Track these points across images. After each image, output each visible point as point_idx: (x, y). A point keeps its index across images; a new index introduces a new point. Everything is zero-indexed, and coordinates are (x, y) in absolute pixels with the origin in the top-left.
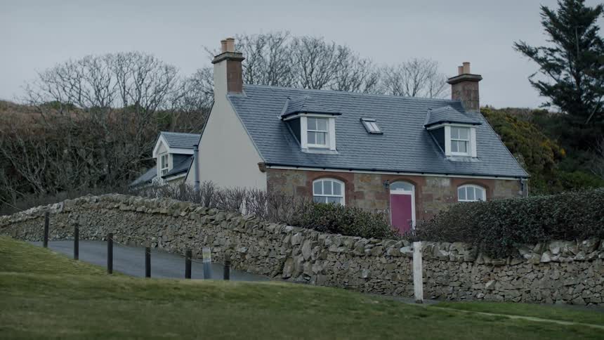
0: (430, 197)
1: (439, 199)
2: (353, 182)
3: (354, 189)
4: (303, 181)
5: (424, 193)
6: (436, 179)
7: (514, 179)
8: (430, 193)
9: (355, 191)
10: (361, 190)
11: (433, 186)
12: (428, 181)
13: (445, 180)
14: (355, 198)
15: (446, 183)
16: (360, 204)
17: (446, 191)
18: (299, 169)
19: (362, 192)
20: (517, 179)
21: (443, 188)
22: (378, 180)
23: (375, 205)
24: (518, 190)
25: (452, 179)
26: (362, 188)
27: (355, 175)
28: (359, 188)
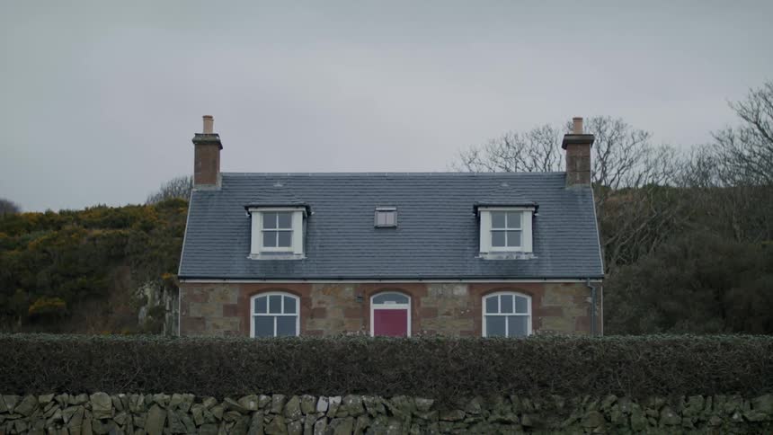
0: (432, 313)
1: (448, 314)
2: (311, 295)
3: (311, 305)
4: (233, 297)
5: (422, 305)
6: (444, 286)
7: (578, 281)
8: (433, 306)
9: (313, 307)
10: (324, 306)
11: (439, 296)
12: (430, 289)
13: (459, 287)
14: (312, 317)
15: (461, 291)
16: (320, 324)
17: (460, 303)
18: (227, 281)
19: (324, 309)
20: (583, 281)
21: (455, 298)
22: (349, 292)
23: (343, 325)
24: (585, 298)
25: (471, 286)
26: (324, 303)
27: (314, 287)
28: (319, 303)
